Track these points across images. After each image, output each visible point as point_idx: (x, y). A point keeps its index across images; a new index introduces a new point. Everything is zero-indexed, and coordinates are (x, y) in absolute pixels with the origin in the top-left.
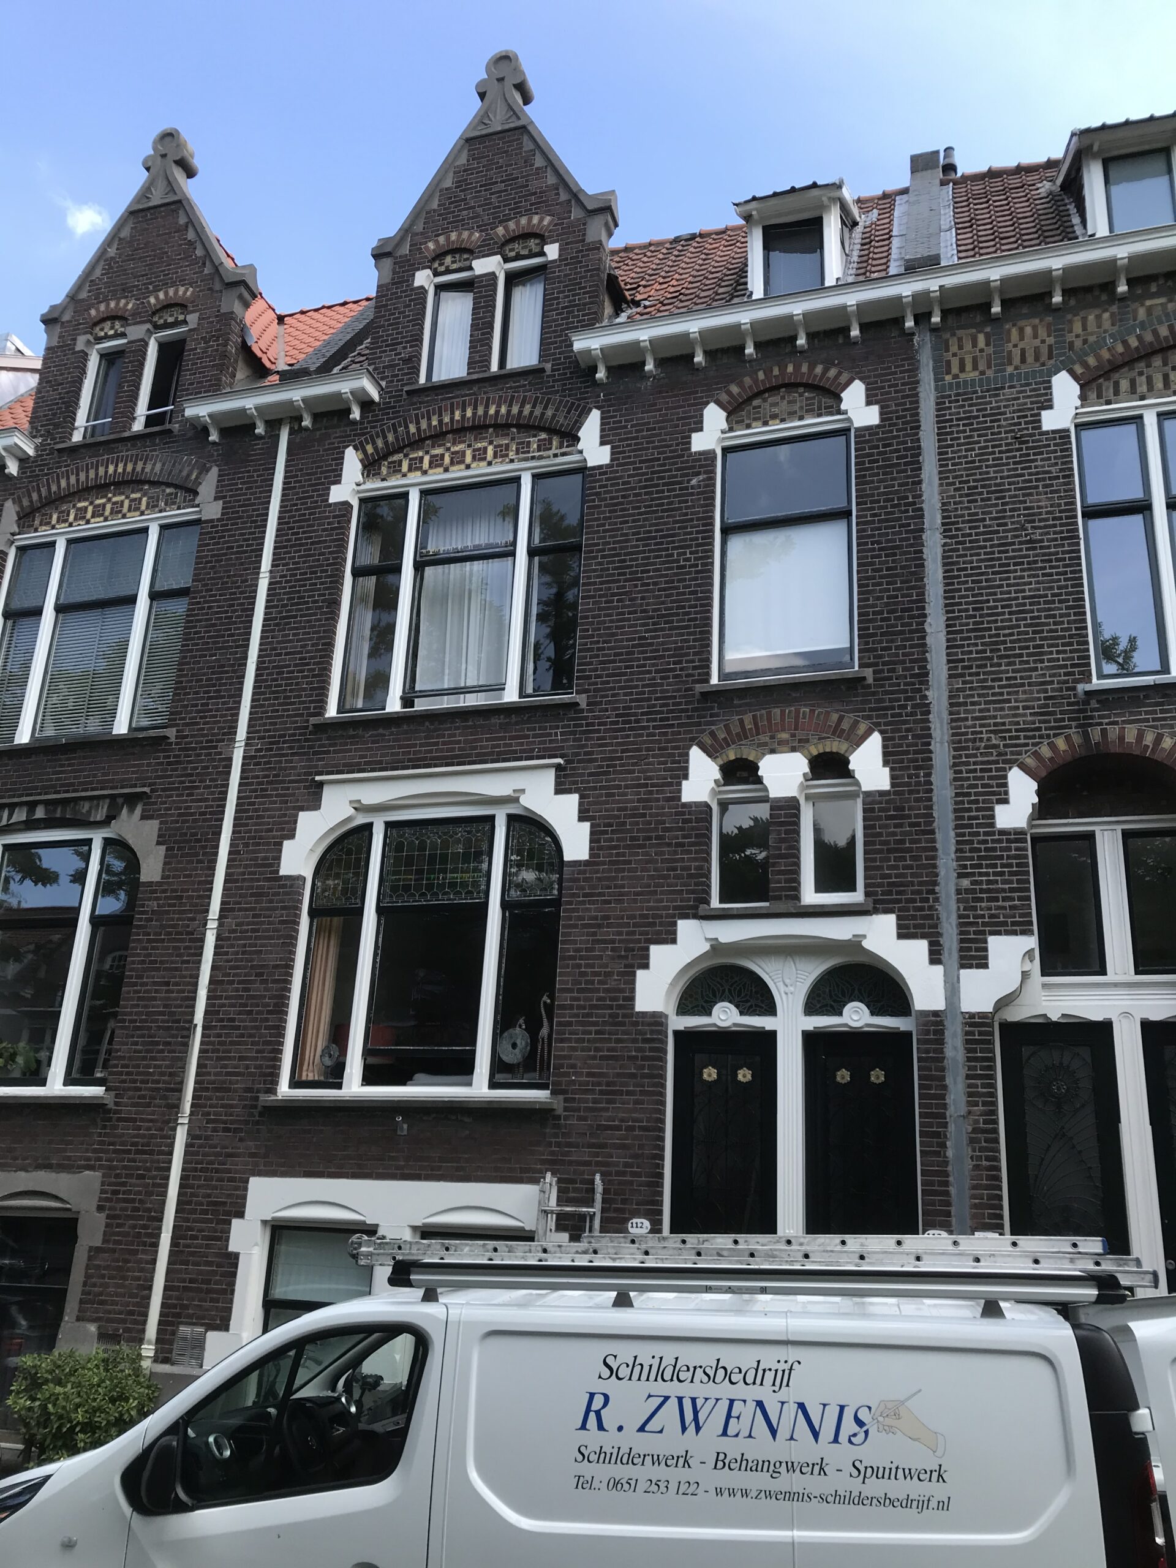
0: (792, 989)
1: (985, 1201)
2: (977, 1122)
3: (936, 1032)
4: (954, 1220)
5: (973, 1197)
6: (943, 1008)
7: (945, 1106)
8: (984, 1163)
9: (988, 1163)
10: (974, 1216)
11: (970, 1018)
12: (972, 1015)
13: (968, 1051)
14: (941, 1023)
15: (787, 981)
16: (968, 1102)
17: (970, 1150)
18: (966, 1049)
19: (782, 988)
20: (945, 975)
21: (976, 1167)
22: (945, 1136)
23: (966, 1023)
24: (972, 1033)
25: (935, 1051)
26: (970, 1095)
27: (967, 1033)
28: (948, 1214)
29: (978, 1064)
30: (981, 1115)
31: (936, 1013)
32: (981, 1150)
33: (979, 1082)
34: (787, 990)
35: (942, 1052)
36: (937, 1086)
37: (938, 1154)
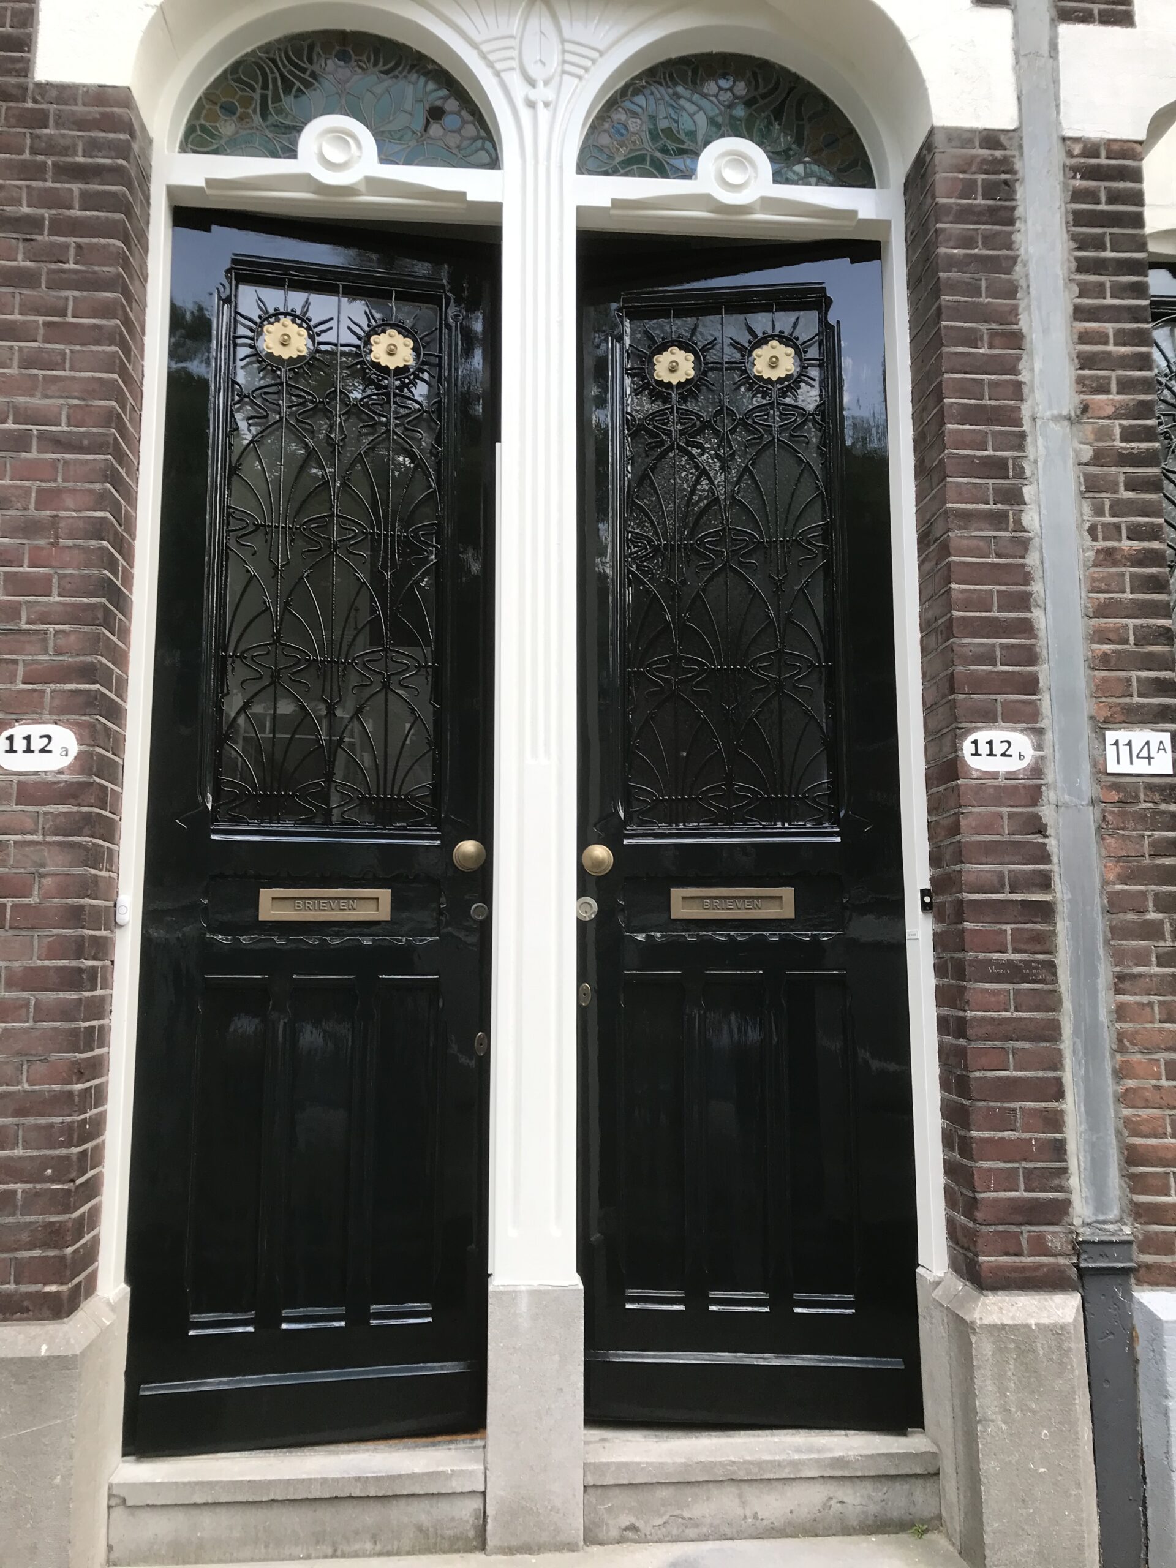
0: (549, 94)
1: (1131, 647)
2: (1103, 434)
3: (990, 190)
4: (1046, 702)
5: (1099, 636)
6: (1011, 126)
7: (1017, 391)
8: (1126, 545)
9: (1137, 545)
10: (1101, 690)
11: (1085, 154)
12: (1091, 149)
13: (1082, 243)
14: (1005, 165)
15: (534, 71)
16: (1080, 381)
17: (1087, 509)
18: (1074, 237)
19: (519, 89)
20: (1016, 35)
21: (1108, 556)
22: (1020, 473)
23: (1075, 169)
24: (1090, 196)
25: (989, 241)
26: (1086, 361)
27: (1077, 196)
28: (1031, 685)
29: (1106, 280)
30: (1116, 416)
31: (991, 139)
32: (1118, 509)
33: (1110, 328)
34: (533, 94)
35: (1009, 245)
36: (993, 334)
37: (998, 520)
